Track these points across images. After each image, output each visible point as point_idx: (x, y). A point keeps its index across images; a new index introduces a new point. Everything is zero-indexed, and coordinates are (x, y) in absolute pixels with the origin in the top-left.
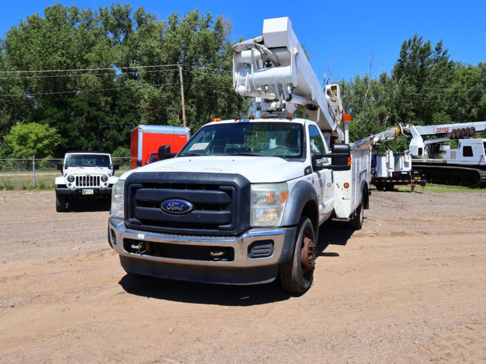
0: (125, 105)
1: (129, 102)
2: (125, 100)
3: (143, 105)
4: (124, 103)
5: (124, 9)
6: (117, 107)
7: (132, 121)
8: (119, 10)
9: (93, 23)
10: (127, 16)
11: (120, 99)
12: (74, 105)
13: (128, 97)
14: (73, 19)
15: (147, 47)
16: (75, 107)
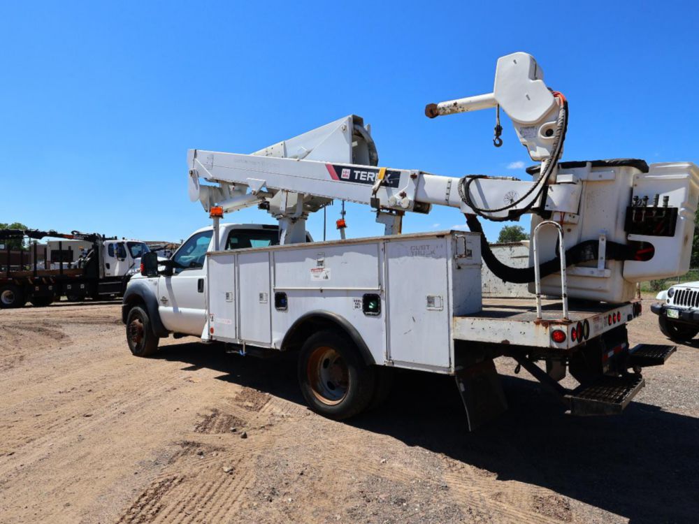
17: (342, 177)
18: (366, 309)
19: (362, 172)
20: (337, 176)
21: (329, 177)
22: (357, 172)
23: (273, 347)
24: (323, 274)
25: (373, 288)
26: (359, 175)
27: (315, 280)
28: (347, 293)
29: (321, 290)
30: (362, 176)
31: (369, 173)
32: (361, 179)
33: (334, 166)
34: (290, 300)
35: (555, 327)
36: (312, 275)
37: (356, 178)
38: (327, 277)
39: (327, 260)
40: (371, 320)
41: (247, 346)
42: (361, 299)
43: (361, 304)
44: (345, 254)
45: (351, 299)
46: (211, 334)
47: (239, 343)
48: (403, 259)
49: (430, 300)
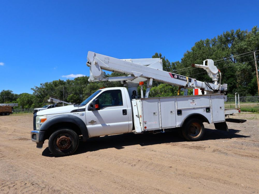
0: (229, 75)
1: (231, 73)
2: (229, 73)
3: (238, 73)
4: (228, 74)
5: (230, 33)
6: (225, 76)
7: (232, 81)
8: (227, 34)
9: (217, 43)
10: (232, 35)
11: (226, 72)
12: (205, 78)
13: (231, 71)
14: (207, 44)
15: (239, 46)
16: (206, 79)
17: (175, 77)
18: (207, 112)
19: (181, 77)
20: (173, 77)
21: (170, 77)
22: (179, 77)
23: (177, 127)
24: (194, 104)
25: (208, 106)
26: (180, 78)
27: (192, 106)
28: (202, 108)
29: (194, 108)
30: (181, 78)
31: (183, 78)
32: (181, 79)
33: (172, 74)
34: (183, 112)
35: (239, 110)
36: (191, 104)
37: (179, 78)
38: (196, 104)
39: (195, 100)
40: (208, 113)
41: (165, 129)
42: (205, 109)
43: (205, 110)
44: (201, 98)
45: (203, 109)
46: (145, 129)
47: (160, 129)
48: (215, 99)
49: (221, 108)
